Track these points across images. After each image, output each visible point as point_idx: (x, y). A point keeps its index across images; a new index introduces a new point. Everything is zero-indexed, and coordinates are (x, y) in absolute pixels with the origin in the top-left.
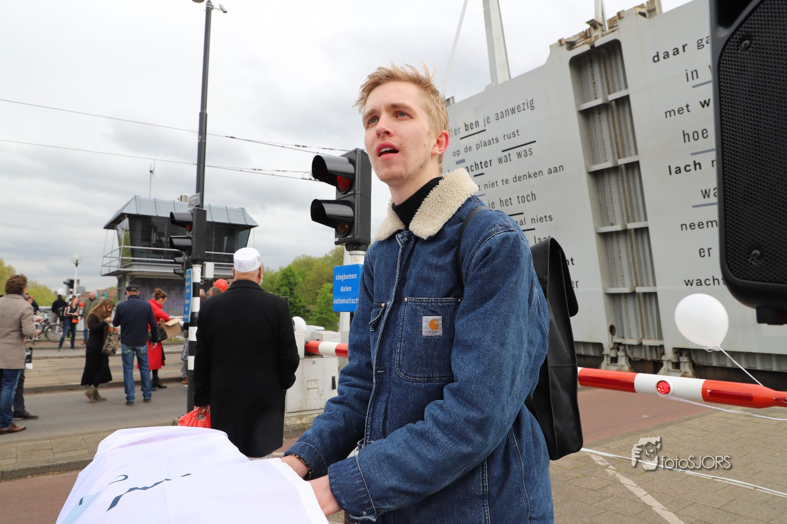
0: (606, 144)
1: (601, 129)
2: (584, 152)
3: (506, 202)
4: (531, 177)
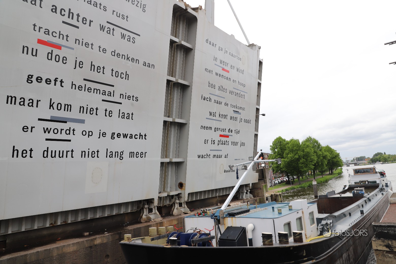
2: (168, 65)
3: (98, 69)
4: (129, 59)
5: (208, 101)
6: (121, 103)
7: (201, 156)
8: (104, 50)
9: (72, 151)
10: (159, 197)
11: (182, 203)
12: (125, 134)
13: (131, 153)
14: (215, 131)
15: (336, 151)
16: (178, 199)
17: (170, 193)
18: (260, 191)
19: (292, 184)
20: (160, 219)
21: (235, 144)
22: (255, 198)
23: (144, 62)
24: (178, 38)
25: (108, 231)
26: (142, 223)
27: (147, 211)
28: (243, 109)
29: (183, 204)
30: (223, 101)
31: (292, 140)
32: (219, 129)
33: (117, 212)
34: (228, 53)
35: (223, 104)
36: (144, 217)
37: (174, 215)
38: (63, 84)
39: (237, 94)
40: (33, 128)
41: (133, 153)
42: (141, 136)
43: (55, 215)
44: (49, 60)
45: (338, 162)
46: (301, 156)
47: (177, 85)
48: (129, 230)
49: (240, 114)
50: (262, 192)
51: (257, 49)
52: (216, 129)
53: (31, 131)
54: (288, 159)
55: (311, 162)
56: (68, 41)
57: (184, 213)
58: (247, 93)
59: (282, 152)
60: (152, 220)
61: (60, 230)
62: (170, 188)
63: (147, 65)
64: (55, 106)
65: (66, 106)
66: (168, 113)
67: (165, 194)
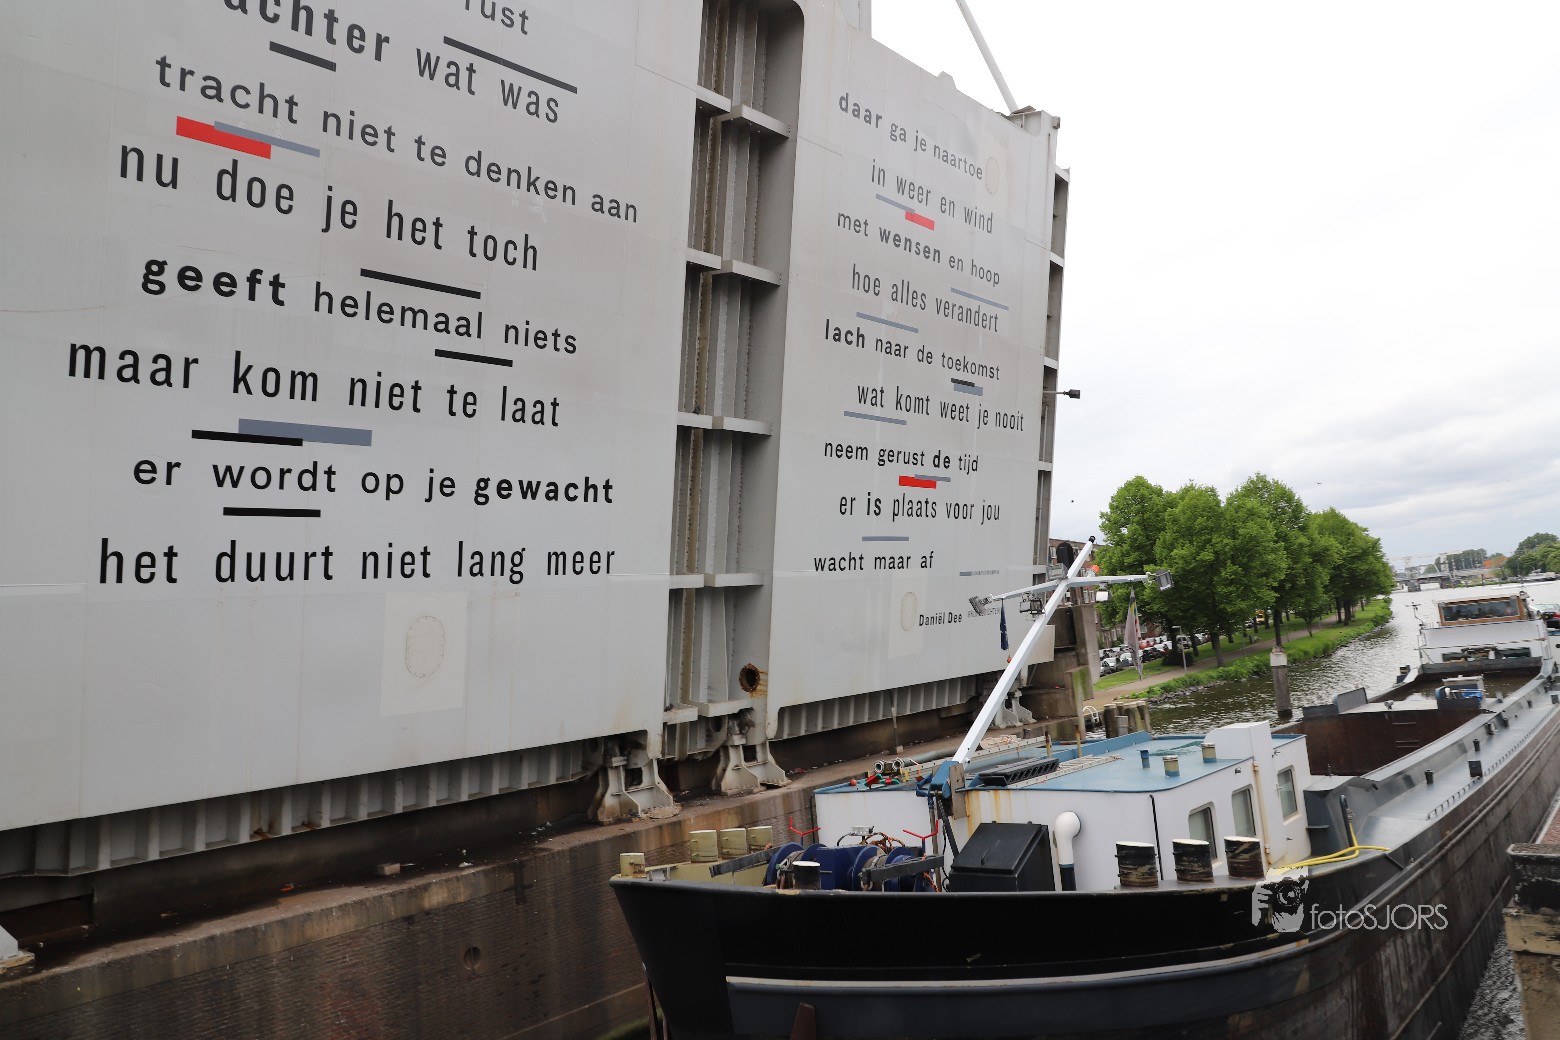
2: (691, 205)
3: (414, 229)
4: (536, 188)
5: (850, 343)
6: (508, 363)
7: (828, 563)
8: (438, 155)
9: (327, 554)
10: (665, 724)
11: (753, 748)
12: (530, 483)
13: (554, 558)
14: (881, 463)
15: (1366, 530)
16: (740, 731)
17: (708, 708)
18: (1059, 696)
19: (1190, 664)
20: (670, 810)
21: (958, 511)
22: (1044, 724)
23: (594, 197)
24: (729, 95)
25: (475, 858)
26: (601, 824)
27: (619, 778)
28: (992, 373)
29: (759, 750)
30: (913, 343)
31: (1187, 491)
32: (899, 453)
33: (506, 784)
34: (930, 148)
35: (912, 354)
36: (609, 801)
37: (726, 794)
38: (282, 292)
39: (966, 315)
40: (175, 470)
41: (561, 557)
42: (591, 491)
43: (268, 800)
44: (227, 199)
45: (1375, 574)
46: (1225, 553)
47: (728, 282)
48: (553, 854)
49: (979, 392)
50: (1071, 698)
51: (1046, 127)
52: (886, 457)
53: (169, 482)
54: (1171, 566)
55: (1267, 575)
56: (294, 122)
57: (762, 784)
58: (1006, 308)
59: (1148, 537)
60: (642, 815)
61: (290, 856)
62: (709, 688)
63: (606, 209)
64: (254, 380)
65: (299, 380)
66: (695, 395)
67: (689, 715)
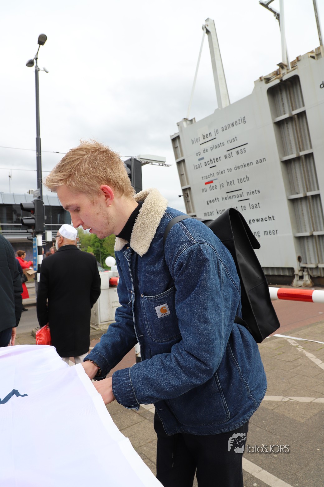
0: (292, 143)
1: (289, 133)
2: (278, 149)
3: (230, 183)
4: (246, 166)
6: (249, 199)
8: (231, 170)
12: (258, 219)
38: (219, 200)
41: (267, 232)
42: (270, 219)
44: (211, 190)
56: (214, 176)
